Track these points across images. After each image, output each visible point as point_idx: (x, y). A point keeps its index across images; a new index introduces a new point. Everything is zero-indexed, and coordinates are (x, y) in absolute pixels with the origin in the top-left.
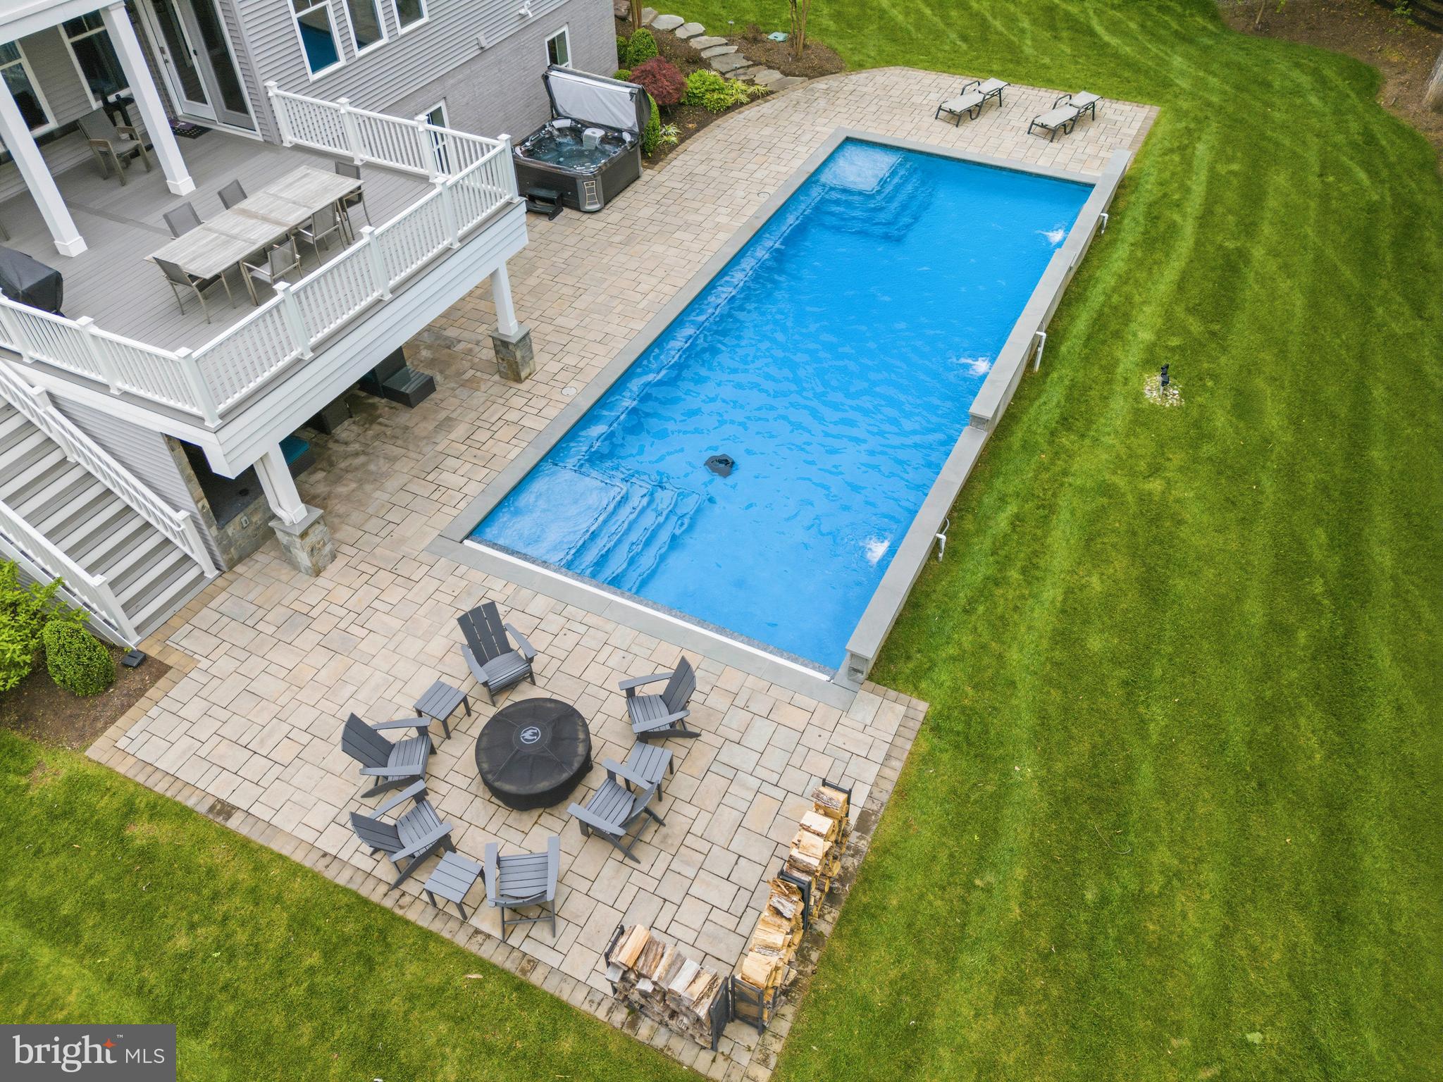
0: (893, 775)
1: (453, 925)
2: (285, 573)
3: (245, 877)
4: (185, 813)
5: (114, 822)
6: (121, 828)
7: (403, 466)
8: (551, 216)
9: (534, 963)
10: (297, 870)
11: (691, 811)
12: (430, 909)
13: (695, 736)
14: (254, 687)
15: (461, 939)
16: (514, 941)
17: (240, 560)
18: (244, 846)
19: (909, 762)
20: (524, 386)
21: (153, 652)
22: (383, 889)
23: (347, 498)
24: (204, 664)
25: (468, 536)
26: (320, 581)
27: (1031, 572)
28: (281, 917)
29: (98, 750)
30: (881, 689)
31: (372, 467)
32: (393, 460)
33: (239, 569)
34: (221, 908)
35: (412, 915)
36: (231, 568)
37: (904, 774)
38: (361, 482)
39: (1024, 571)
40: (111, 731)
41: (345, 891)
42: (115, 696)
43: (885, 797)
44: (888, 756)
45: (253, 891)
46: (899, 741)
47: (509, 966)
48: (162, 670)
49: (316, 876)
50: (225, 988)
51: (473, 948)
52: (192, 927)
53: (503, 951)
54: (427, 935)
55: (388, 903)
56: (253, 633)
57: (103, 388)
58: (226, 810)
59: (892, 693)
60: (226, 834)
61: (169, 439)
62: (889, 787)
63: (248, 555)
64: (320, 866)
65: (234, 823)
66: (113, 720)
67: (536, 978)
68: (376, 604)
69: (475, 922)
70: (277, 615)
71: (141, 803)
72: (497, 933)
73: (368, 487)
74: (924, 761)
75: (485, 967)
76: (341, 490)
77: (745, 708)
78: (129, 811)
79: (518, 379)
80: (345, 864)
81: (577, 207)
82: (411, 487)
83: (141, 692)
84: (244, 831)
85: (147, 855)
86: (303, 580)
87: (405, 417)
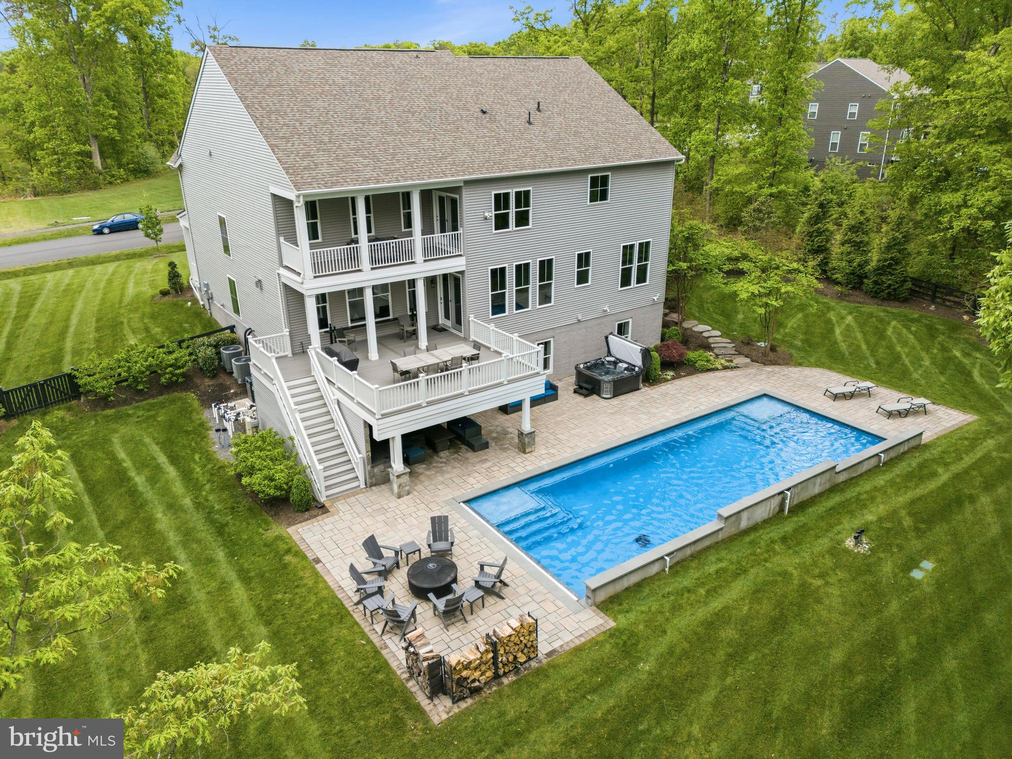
0: (578, 642)
1: (367, 624)
2: (387, 494)
3: (310, 583)
4: (305, 557)
5: (282, 553)
6: (284, 555)
7: (456, 471)
8: (586, 396)
9: (387, 647)
10: (328, 587)
11: (481, 623)
12: (363, 617)
13: (503, 598)
14: (353, 527)
15: (366, 630)
16: (384, 637)
17: (375, 485)
18: (316, 574)
19: (590, 641)
20: (525, 456)
21: (327, 505)
22: (352, 604)
23: (428, 476)
24: (341, 514)
25: (464, 502)
26: (399, 501)
27: (712, 592)
28: (313, 599)
29: (291, 530)
30: (599, 611)
31: (444, 468)
32: (454, 468)
33: (373, 488)
34: (297, 590)
35: (355, 616)
36: (371, 486)
37: (584, 644)
38: (437, 472)
39: (708, 591)
40: (299, 525)
41: (339, 599)
42: (307, 514)
43: (567, 648)
44: (581, 635)
45: (310, 588)
46: (591, 632)
47: (378, 645)
48: (327, 511)
49: (333, 591)
50: (283, 615)
51: (369, 634)
52: (285, 593)
53: (379, 639)
54: (356, 623)
55: (350, 609)
56: (363, 510)
57: (352, 399)
58: (318, 561)
59: (602, 614)
60: (313, 568)
61: (365, 422)
62: (573, 645)
63: (379, 484)
64: (336, 590)
65: (318, 567)
66: (301, 522)
67: (384, 652)
68: (413, 514)
69: (375, 626)
70: (375, 507)
71: (294, 549)
72: (380, 633)
73: (438, 474)
74: (597, 643)
75: (369, 641)
76: (428, 473)
77: (531, 597)
78: (288, 551)
79: (524, 452)
80: (344, 591)
81: (599, 395)
82: (455, 479)
83: (316, 516)
84: (319, 570)
85: (285, 566)
86: (394, 498)
87: (470, 455)
